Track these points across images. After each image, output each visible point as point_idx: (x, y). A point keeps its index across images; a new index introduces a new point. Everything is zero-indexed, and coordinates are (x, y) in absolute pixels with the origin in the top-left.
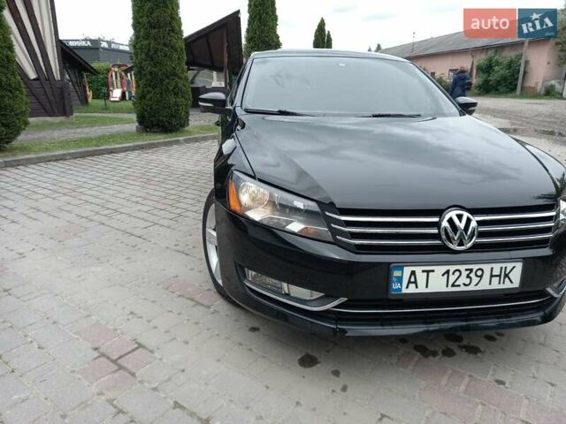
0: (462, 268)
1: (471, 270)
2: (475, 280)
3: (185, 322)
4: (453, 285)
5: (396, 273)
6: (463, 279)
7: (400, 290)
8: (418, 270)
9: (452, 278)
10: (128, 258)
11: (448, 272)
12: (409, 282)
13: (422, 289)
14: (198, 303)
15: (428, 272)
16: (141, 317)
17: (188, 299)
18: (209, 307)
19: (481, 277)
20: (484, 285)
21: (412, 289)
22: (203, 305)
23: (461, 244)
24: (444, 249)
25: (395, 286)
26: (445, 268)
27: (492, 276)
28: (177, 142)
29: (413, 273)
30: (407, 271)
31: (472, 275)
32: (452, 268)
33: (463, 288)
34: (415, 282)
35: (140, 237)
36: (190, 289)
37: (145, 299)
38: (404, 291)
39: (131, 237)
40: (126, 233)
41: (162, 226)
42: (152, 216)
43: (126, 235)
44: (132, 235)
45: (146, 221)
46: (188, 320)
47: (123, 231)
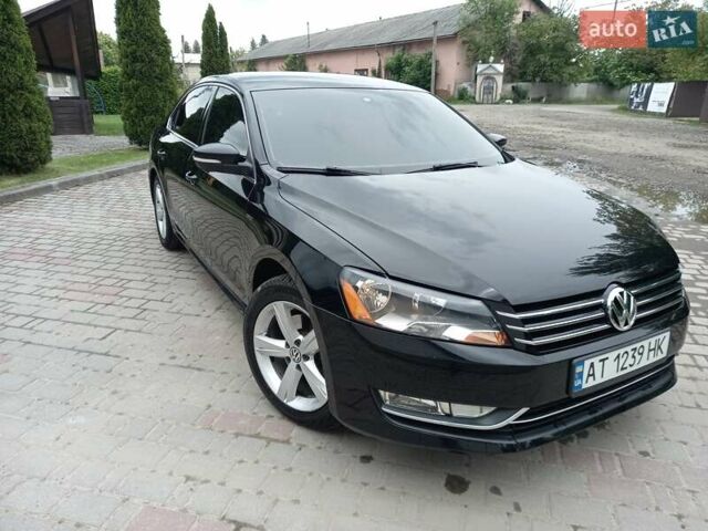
0: (629, 349)
1: (635, 349)
2: (638, 357)
3: (273, 471)
4: (622, 369)
5: (578, 369)
6: (630, 361)
7: (580, 386)
8: (596, 360)
9: (622, 361)
10: (114, 393)
11: (618, 356)
12: (589, 375)
13: (599, 380)
14: (269, 441)
15: (603, 360)
16: (206, 481)
17: (251, 436)
18: (287, 442)
19: (642, 354)
20: (644, 362)
21: (591, 383)
22: (277, 441)
23: (626, 324)
24: (612, 332)
25: (577, 383)
26: (615, 354)
27: (650, 350)
28: (49, 189)
29: (592, 365)
30: (587, 363)
31: (636, 354)
32: (622, 351)
33: (630, 370)
34: (593, 375)
35: (106, 354)
36: (242, 422)
37: (191, 451)
38: (585, 386)
39: (92, 356)
40: (80, 351)
41: (127, 330)
42: (100, 318)
43: (82, 355)
44: (92, 353)
45: (96, 326)
46: (275, 468)
47: (73, 349)
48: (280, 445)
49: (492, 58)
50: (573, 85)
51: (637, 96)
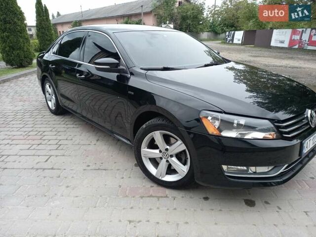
3: (168, 211)
4: (314, 143)
5: (304, 145)
7: (304, 152)
8: (308, 141)
10: (68, 187)
11: (313, 138)
12: (306, 147)
14: (158, 198)
15: (310, 141)
16: (140, 221)
17: (148, 197)
18: (166, 197)
21: (307, 150)
22: (162, 197)
29: (307, 143)
36: (141, 191)
37: (124, 209)
39: (45, 170)
40: (37, 169)
41: (57, 156)
42: (39, 151)
43: (39, 171)
44: (44, 169)
45: (39, 156)
46: (168, 209)
47: (32, 168)
48: (164, 198)
49: (168, 22)
50: (201, 33)
51: (229, 37)
